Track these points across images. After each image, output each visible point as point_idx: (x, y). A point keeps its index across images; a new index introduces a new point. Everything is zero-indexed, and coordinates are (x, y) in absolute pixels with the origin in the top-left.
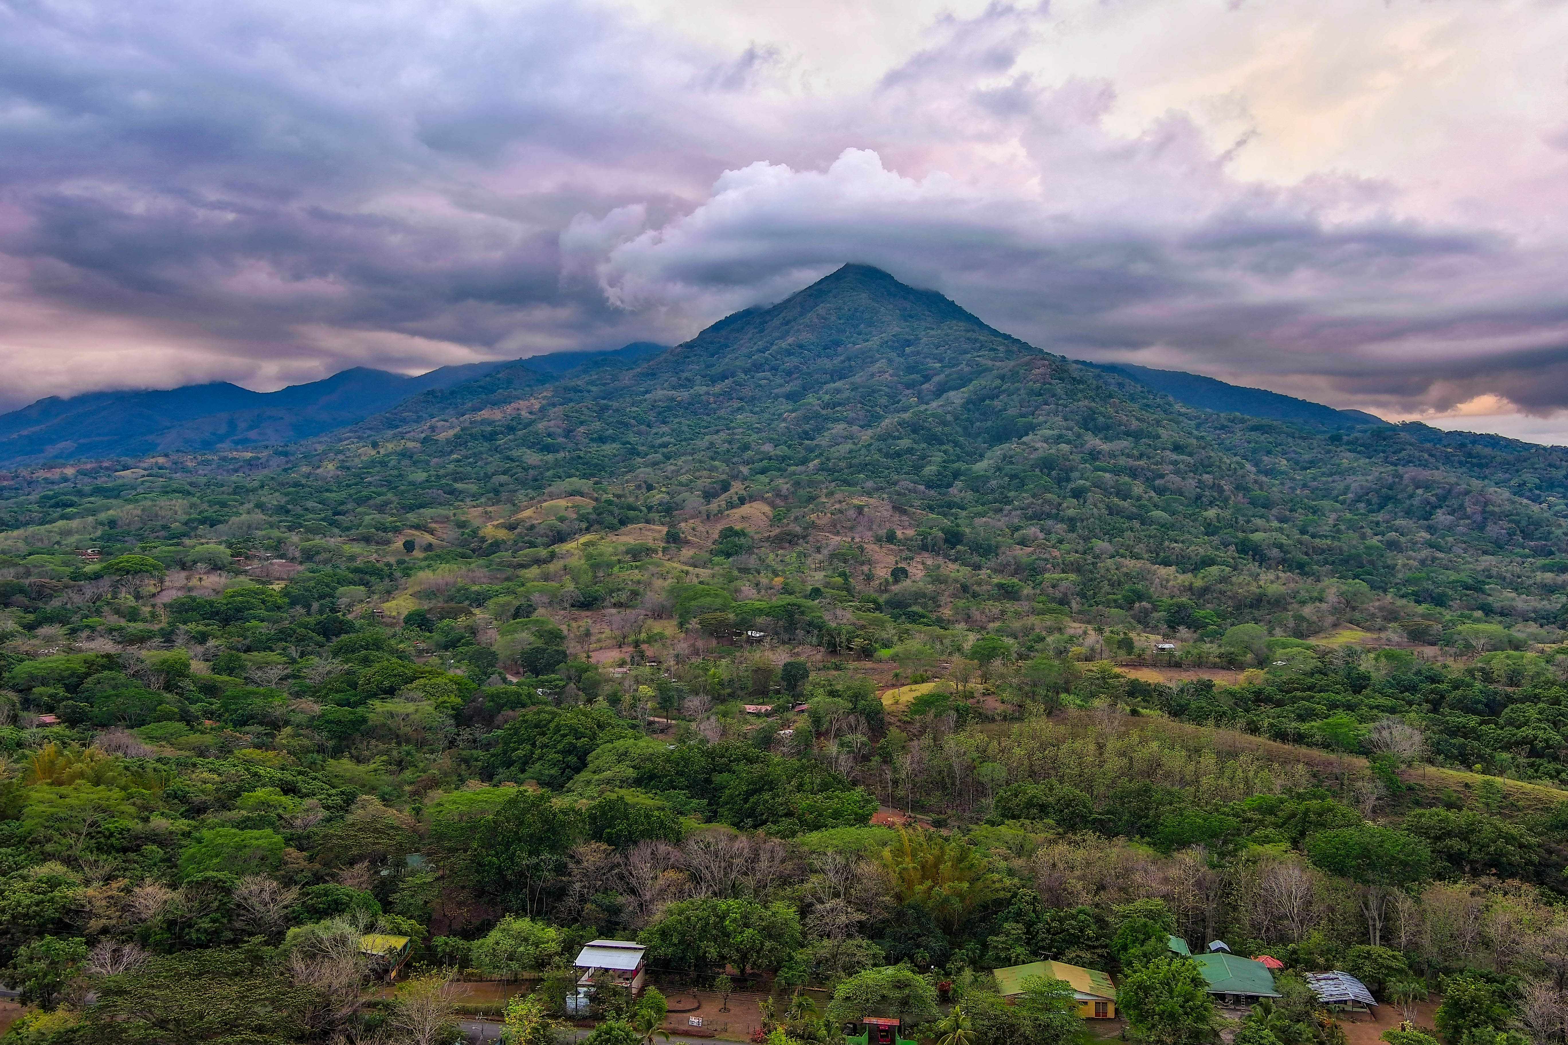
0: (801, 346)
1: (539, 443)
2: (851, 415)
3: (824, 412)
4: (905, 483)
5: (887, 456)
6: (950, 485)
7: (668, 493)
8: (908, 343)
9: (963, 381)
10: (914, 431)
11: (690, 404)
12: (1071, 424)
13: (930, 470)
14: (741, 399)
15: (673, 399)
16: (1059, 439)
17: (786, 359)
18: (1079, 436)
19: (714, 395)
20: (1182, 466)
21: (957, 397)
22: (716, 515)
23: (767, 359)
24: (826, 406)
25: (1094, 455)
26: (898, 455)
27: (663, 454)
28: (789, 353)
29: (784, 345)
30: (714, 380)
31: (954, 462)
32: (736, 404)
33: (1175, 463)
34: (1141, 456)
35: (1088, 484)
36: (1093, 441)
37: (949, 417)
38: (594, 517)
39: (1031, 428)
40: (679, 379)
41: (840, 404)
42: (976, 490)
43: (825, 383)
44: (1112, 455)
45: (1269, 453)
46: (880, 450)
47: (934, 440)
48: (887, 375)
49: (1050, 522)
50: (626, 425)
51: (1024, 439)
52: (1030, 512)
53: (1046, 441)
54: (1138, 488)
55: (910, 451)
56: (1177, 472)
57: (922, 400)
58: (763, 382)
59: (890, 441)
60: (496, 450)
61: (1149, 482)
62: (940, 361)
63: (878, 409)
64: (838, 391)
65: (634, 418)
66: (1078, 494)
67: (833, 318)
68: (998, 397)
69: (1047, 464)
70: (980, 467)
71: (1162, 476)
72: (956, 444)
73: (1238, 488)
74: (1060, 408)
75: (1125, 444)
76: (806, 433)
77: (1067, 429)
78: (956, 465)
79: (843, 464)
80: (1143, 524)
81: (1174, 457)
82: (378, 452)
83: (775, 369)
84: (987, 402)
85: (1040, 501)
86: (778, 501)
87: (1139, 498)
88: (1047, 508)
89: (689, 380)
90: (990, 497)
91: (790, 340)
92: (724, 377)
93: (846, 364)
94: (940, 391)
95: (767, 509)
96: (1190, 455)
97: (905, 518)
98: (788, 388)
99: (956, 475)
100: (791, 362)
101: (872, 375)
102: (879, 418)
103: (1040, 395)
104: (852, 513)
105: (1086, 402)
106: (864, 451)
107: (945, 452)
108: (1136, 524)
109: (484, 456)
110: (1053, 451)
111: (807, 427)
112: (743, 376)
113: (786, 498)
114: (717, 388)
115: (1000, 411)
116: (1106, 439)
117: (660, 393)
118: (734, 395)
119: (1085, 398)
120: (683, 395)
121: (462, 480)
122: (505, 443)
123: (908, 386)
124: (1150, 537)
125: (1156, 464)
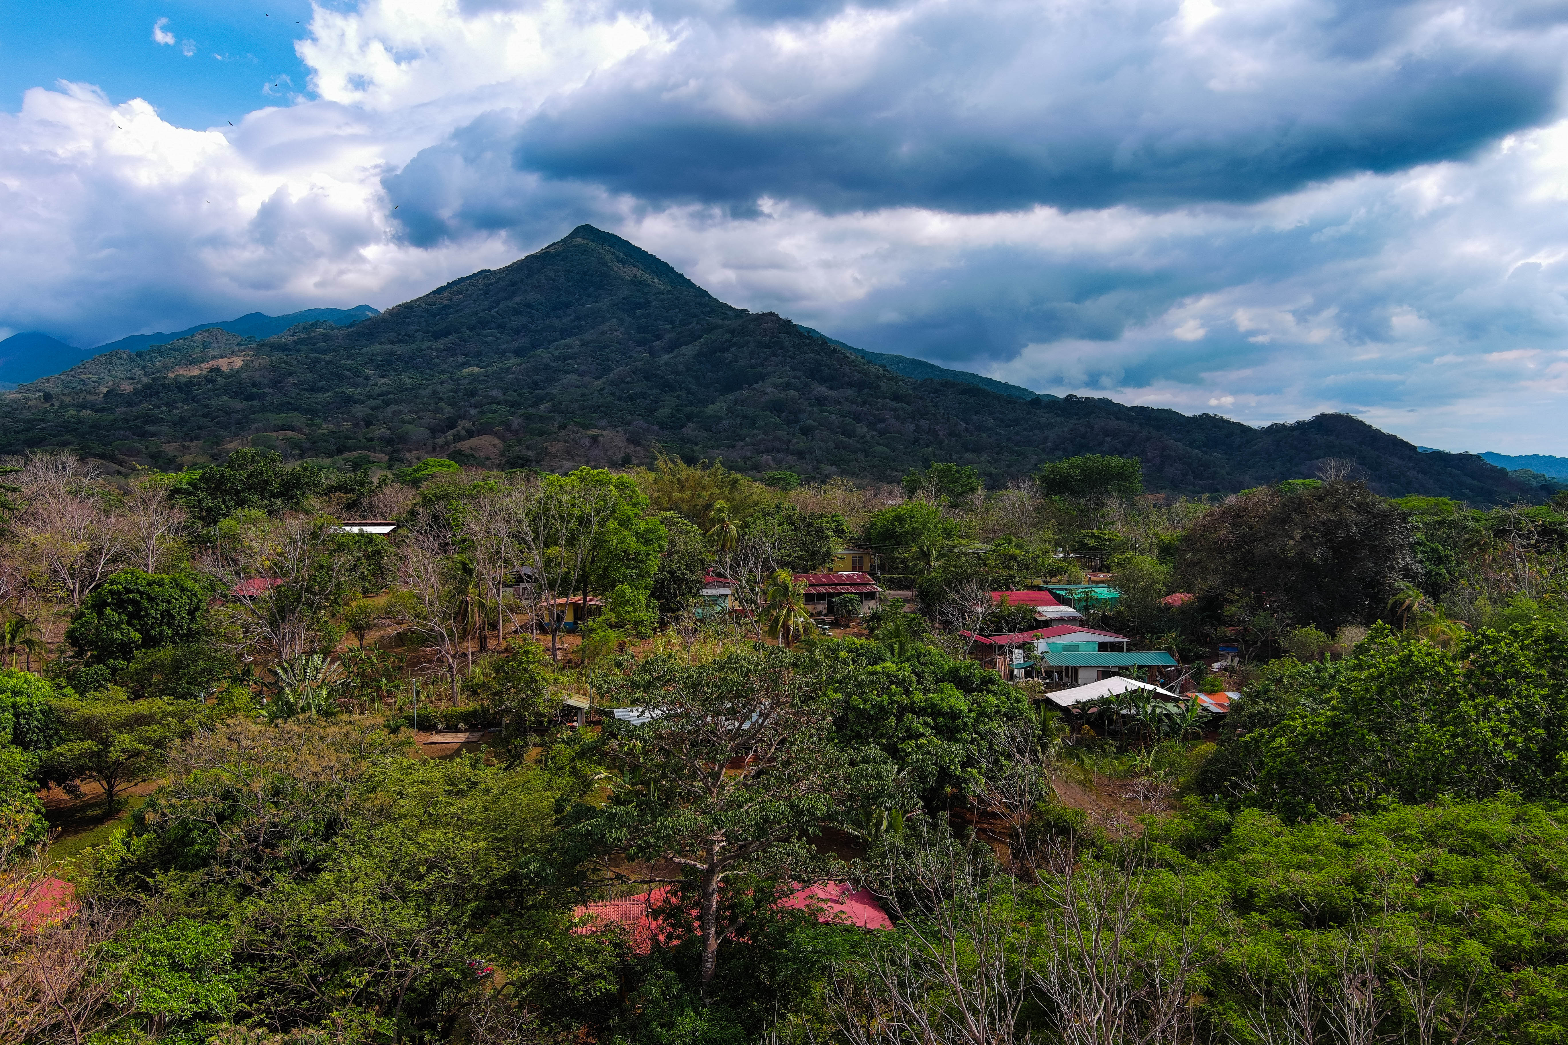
0: (528, 305)
1: (242, 393)
2: (583, 367)
3: (554, 364)
4: (639, 423)
5: (620, 399)
6: (682, 427)
7: (389, 429)
8: (639, 306)
9: (694, 337)
10: (647, 378)
11: (410, 358)
12: (799, 374)
13: (664, 411)
14: (466, 355)
15: (392, 353)
16: (788, 386)
17: (513, 318)
18: (806, 385)
19: (437, 350)
20: (901, 413)
21: (689, 350)
22: (442, 446)
23: (493, 317)
24: (556, 359)
25: (821, 401)
26: (631, 398)
27: (383, 401)
28: (517, 312)
29: (511, 303)
30: (436, 336)
31: (686, 406)
32: (461, 359)
33: (895, 410)
34: (864, 403)
35: (816, 424)
36: (821, 390)
37: (681, 368)
38: (308, 445)
39: (762, 377)
40: (399, 334)
41: (570, 358)
42: (708, 429)
43: (555, 341)
44: (838, 402)
45: (977, 413)
46: (613, 394)
47: (666, 386)
48: (618, 333)
49: (780, 455)
50: (340, 377)
51: (755, 386)
52: (762, 447)
53: (775, 386)
54: (861, 429)
55: (643, 395)
56: (897, 417)
57: (652, 354)
58: (490, 339)
59: (623, 385)
60: (193, 399)
61: (871, 425)
62: (671, 323)
63: (610, 363)
64: (568, 346)
65: (349, 370)
66: (806, 431)
67: (561, 280)
68: (728, 350)
69: (776, 407)
70: (711, 409)
71: (883, 421)
72: (689, 392)
73: (951, 434)
74: (788, 360)
75: (850, 392)
76: (536, 384)
77: (795, 378)
78: (689, 409)
79: (575, 406)
80: (867, 456)
81: (894, 404)
82: (53, 405)
83: (501, 327)
84: (718, 354)
85: (771, 437)
86: (509, 435)
87: (863, 436)
88: (777, 444)
89: (410, 336)
90: (723, 436)
91: (518, 299)
92: (447, 333)
93: (576, 323)
94: (672, 347)
95: (497, 441)
96: (909, 403)
97: (639, 449)
98: (516, 345)
99: (689, 418)
100: (517, 321)
101: (603, 333)
102: (610, 370)
103: (769, 347)
104: (586, 442)
105: (812, 355)
106: (596, 395)
107: (678, 397)
108: (861, 456)
109: (179, 405)
110: (782, 395)
111: (537, 378)
112: (468, 332)
113: (516, 432)
114: (440, 344)
115: (731, 362)
116: (831, 388)
117: (376, 348)
118: (458, 351)
119: (812, 351)
120: (402, 349)
121: (153, 423)
122: (203, 393)
123: (639, 343)
124: (874, 467)
125: (878, 409)
